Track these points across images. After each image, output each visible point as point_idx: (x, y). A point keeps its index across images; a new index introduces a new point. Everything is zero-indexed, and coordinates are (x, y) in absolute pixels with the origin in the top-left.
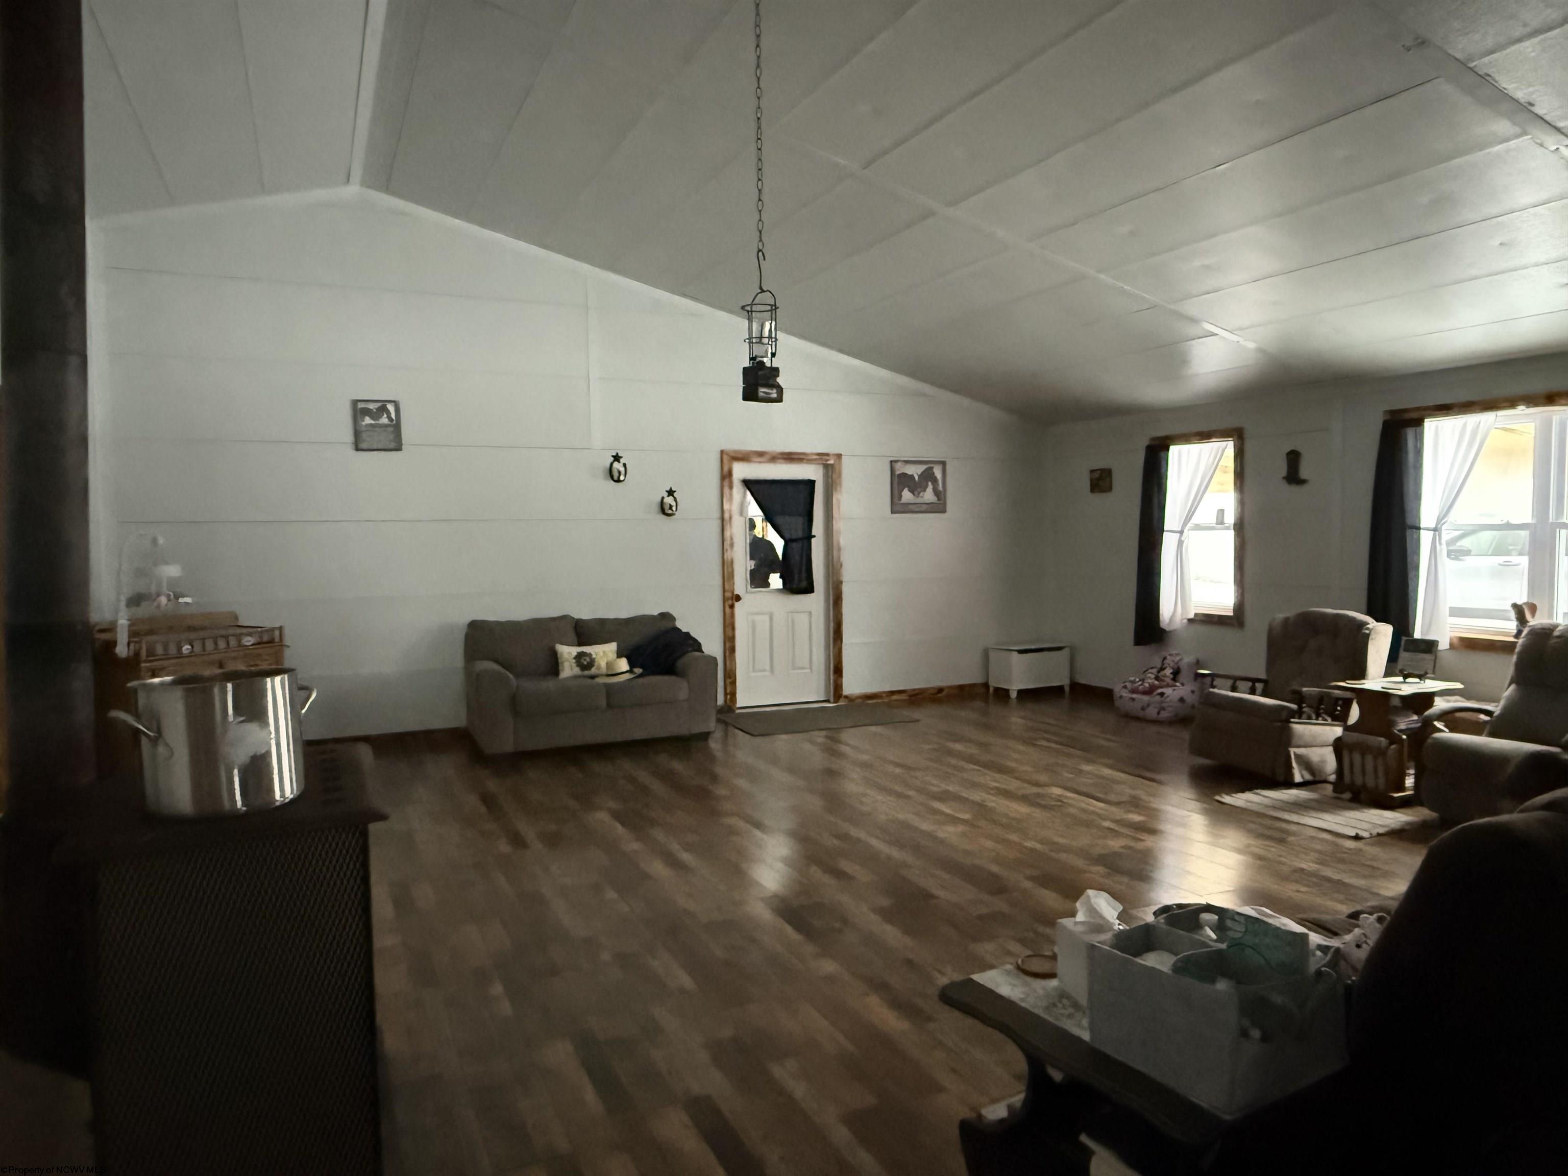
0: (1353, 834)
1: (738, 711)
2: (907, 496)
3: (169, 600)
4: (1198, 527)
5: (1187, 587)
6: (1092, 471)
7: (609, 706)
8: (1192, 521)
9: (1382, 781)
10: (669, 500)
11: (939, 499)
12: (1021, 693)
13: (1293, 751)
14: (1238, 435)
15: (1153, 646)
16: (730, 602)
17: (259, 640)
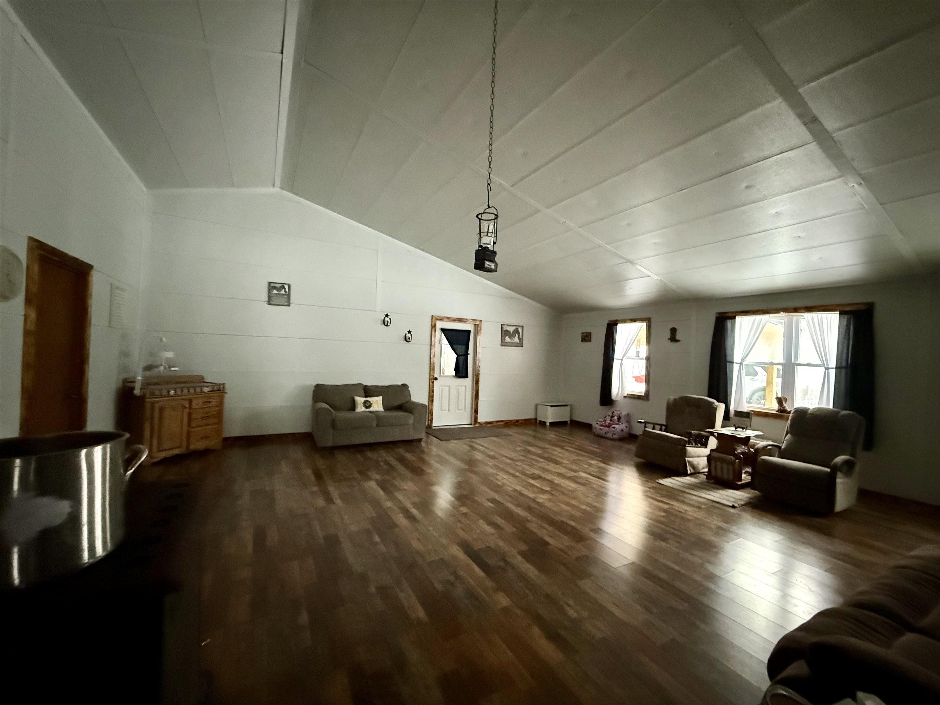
0: (731, 505)
1: (434, 428)
2: (507, 339)
3: (165, 368)
4: (628, 358)
5: (624, 384)
6: (583, 333)
7: (377, 425)
8: (626, 356)
9: (731, 477)
10: (408, 335)
11: (520, 341)
12: (551, 423)
13: (687, 459)
14: (648, 321)
15: (608, 407)
16: (432, 381)
17: (211, 390)
